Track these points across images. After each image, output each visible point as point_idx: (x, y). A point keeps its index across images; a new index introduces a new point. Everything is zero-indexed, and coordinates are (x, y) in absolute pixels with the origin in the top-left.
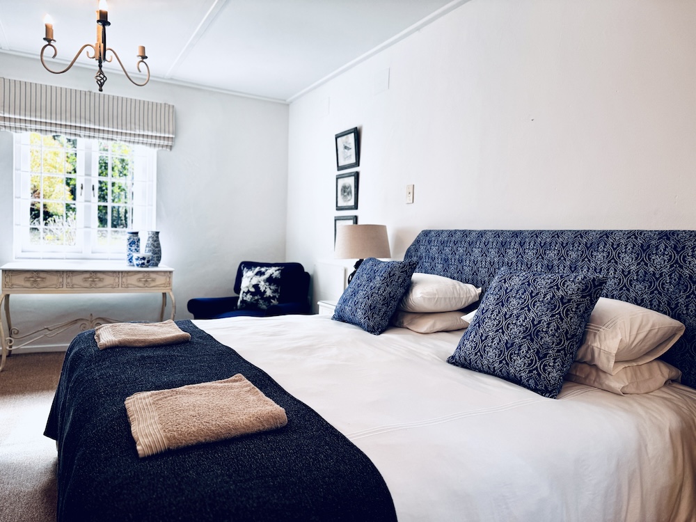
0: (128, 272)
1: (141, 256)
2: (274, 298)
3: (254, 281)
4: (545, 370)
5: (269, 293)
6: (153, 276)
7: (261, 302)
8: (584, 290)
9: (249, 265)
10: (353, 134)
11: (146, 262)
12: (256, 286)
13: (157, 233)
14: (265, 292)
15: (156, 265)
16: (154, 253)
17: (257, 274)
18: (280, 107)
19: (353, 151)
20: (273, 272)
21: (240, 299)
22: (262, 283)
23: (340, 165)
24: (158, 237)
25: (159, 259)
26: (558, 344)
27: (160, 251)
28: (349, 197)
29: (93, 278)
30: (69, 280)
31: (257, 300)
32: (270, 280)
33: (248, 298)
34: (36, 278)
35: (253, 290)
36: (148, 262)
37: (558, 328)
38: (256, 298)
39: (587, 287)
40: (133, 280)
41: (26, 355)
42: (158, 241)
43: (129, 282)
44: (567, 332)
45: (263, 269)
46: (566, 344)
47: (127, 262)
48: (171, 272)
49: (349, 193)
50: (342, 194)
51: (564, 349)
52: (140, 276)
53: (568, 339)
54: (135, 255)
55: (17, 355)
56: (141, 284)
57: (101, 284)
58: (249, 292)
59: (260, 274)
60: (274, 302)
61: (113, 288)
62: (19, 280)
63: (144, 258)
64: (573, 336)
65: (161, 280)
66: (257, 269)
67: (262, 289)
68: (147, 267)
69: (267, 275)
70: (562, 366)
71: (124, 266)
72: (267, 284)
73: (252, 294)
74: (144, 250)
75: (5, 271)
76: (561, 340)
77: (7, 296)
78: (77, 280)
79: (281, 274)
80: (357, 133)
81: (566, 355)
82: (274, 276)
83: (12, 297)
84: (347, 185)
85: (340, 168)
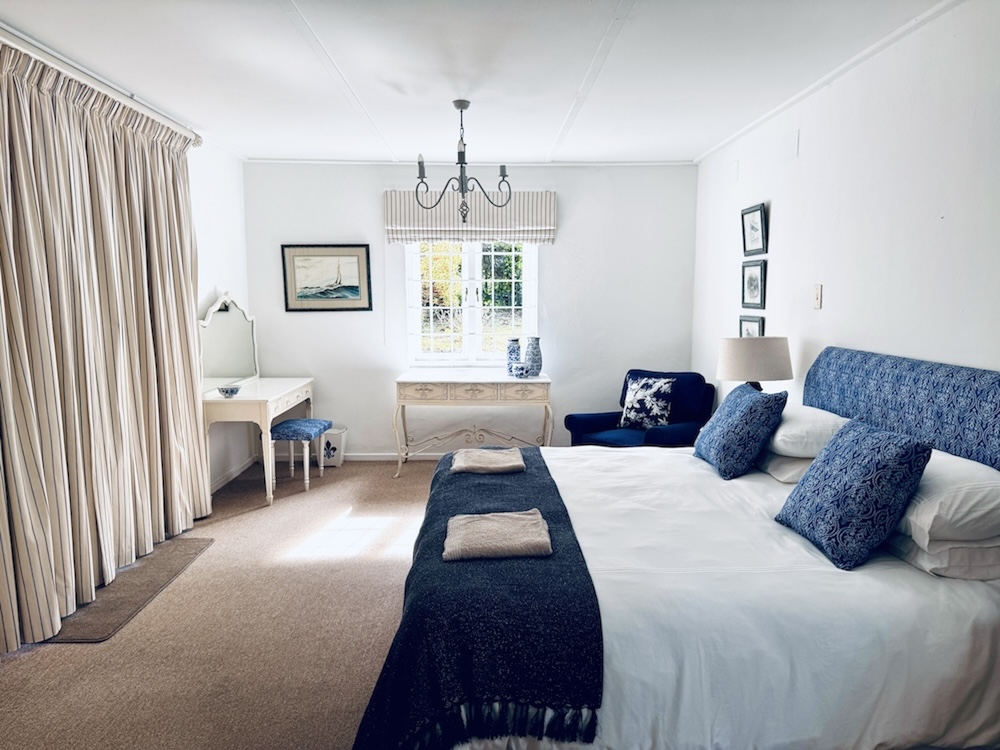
0: (506, 384)
1: (520, 366)
2: (662, 416)
3: (640, 396)
4: (843, 539)
5: (656, 411)
6: (530, 387)
7: (646, 420)
8: (903, 456)
9: (635, 374)
10: (759, 212)
11: (524, 372)
12: (641, 402)
13: (538, 339)
14: (651, 409)
15: (537, 374)
16: (534, 361)
17: (642, 387)
18: (688, 170)
19: (759, 234)
20: (662, 384)
21: (624, 415)
22: (649, 398)
23: (747, 249)
24: (538, 344)
25: (539, 368)
26: (865, 513)
27: (540, 359)
28: (756, 293)
29: (474, 388)
30: (452, 392)
31: (642, 418)
32: (658, 395)
33: (632, 415)
34: (424, 389)
35: (637, 406)
36: (527, 372)
37: (867, 496)
38: (641, 415)
39: (907, 453)
40: (511, 392)
41: (420, 461)
42: (539, 348)
43: (507, 394)
44: (876, 502)
45: (651, 381)
46: (876, 514)
47: (507, 372)
48: (548, 384)
49: (756, 287)
50: (749, 288)
51: (872, 519)
52: (519, 388)
53: (877, 509)
54: (514, 366)
55: (413, 461)
56: (519, 397)
57: (480, 396)
58: (633, 407)
59: (647, 386)
60: (663, 422)
61: (493, 399)
62: (410, 392)
63: (522, 369)
64: (884, 507)
65: (538, 392)
66: (644, 381)
67: (648, 406)
68: (527, 377)
69: (654, 389)
70: (866, 538)
71: (503, 376)
72: (655, 399)
73: (638, 411)
74: (524, 358)
75: (399, 384)
76: (868, 510)
77: (403, 407)
78: (460, 392)
79: (672, 387)
80: (765, 211)
81: (873, 526)
82: (662, 390)
83: (406, 407)
84: (754, 277)
85: (747, 253)
